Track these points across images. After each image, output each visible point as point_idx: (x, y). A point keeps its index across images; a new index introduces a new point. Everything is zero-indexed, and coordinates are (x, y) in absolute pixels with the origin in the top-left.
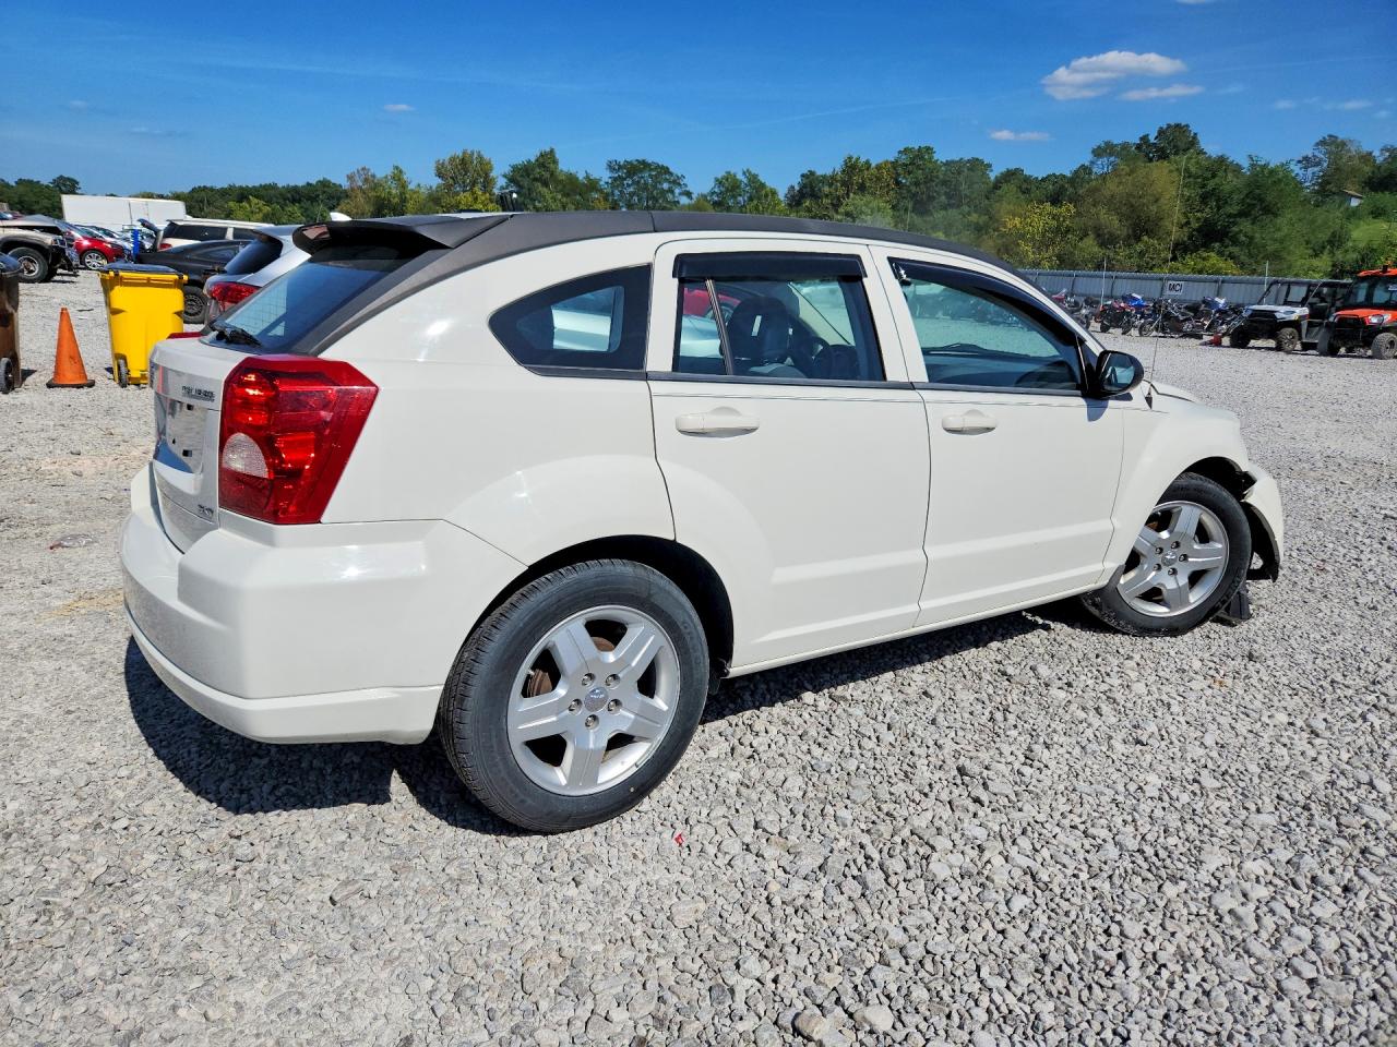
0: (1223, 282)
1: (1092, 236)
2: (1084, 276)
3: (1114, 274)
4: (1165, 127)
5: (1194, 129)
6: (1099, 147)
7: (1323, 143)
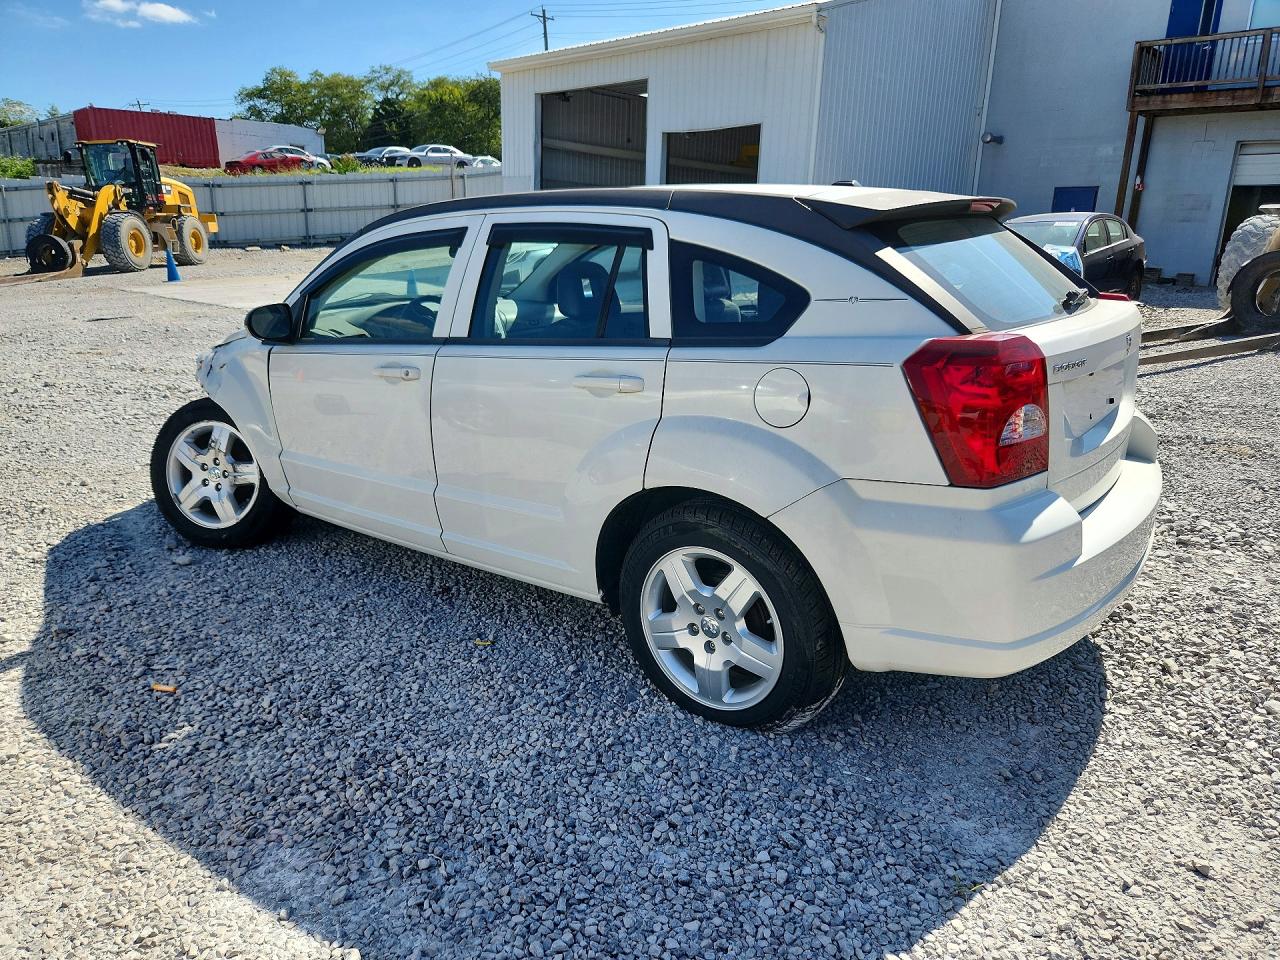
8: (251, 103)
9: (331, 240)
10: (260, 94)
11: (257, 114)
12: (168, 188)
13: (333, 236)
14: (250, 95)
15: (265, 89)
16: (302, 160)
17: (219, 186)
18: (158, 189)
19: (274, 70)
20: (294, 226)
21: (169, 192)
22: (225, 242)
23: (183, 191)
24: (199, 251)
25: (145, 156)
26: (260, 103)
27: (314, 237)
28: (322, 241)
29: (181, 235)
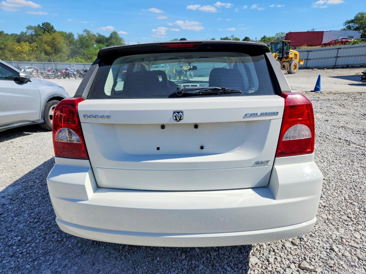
0: (85, 65)
1: (43, 52)
2: (46, 64)
3: (55, 63)
4: (44, 23)
5: (52, 24)
6: (28, 27)
7: (84, 31)
8: (349, 25)
9: (342, 66)
10: (352, 21)
11: (349, 28)
12: (291, 53)
13: (344, 65)
14: (349, 22)
15: (354, 20)
16: (348, 41)
17: (311, 51)
18: (288, 53)
19: (359, 13)
20: (332, 62)
21: (291, 54)
22: (309, 67)
23: (296, 53)
24: (295, 70)
25: (286, 44)
26: (351, 24)
27: (337, 65)
28: (340, 67)
29: (291, 66)
